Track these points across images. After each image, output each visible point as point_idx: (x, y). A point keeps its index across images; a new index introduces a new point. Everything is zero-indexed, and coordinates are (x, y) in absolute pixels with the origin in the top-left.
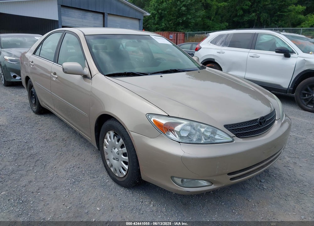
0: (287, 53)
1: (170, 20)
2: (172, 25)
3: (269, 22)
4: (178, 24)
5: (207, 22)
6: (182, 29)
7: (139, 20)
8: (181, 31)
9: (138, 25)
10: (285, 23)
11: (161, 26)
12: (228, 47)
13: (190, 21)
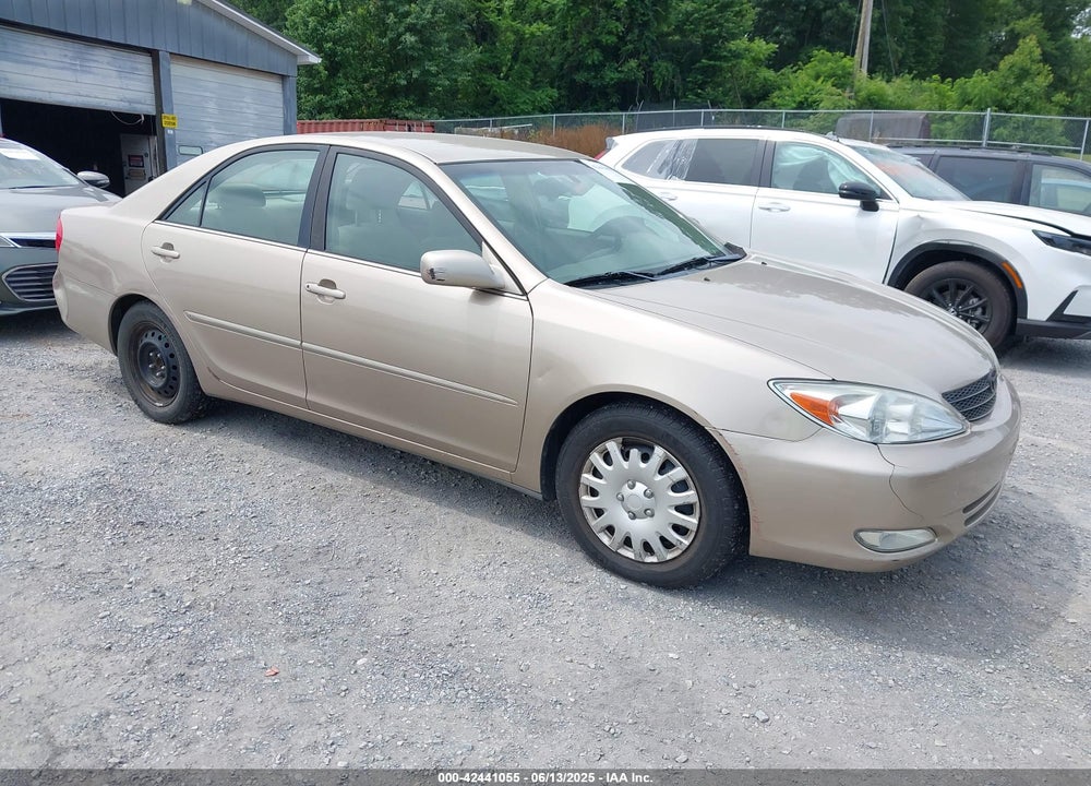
0: (868, 199)
1: (365, 80)
2: (374, 93)
3: (678, 89)
4: (394, 92)
5: (492, 86)
6: (410, 108)
7: (283, 77)
8: (407, 115)
9: (281, 96)
10: (725, 94)
11: (336, 97)
12: (686, 180)
13: (433, 80)
